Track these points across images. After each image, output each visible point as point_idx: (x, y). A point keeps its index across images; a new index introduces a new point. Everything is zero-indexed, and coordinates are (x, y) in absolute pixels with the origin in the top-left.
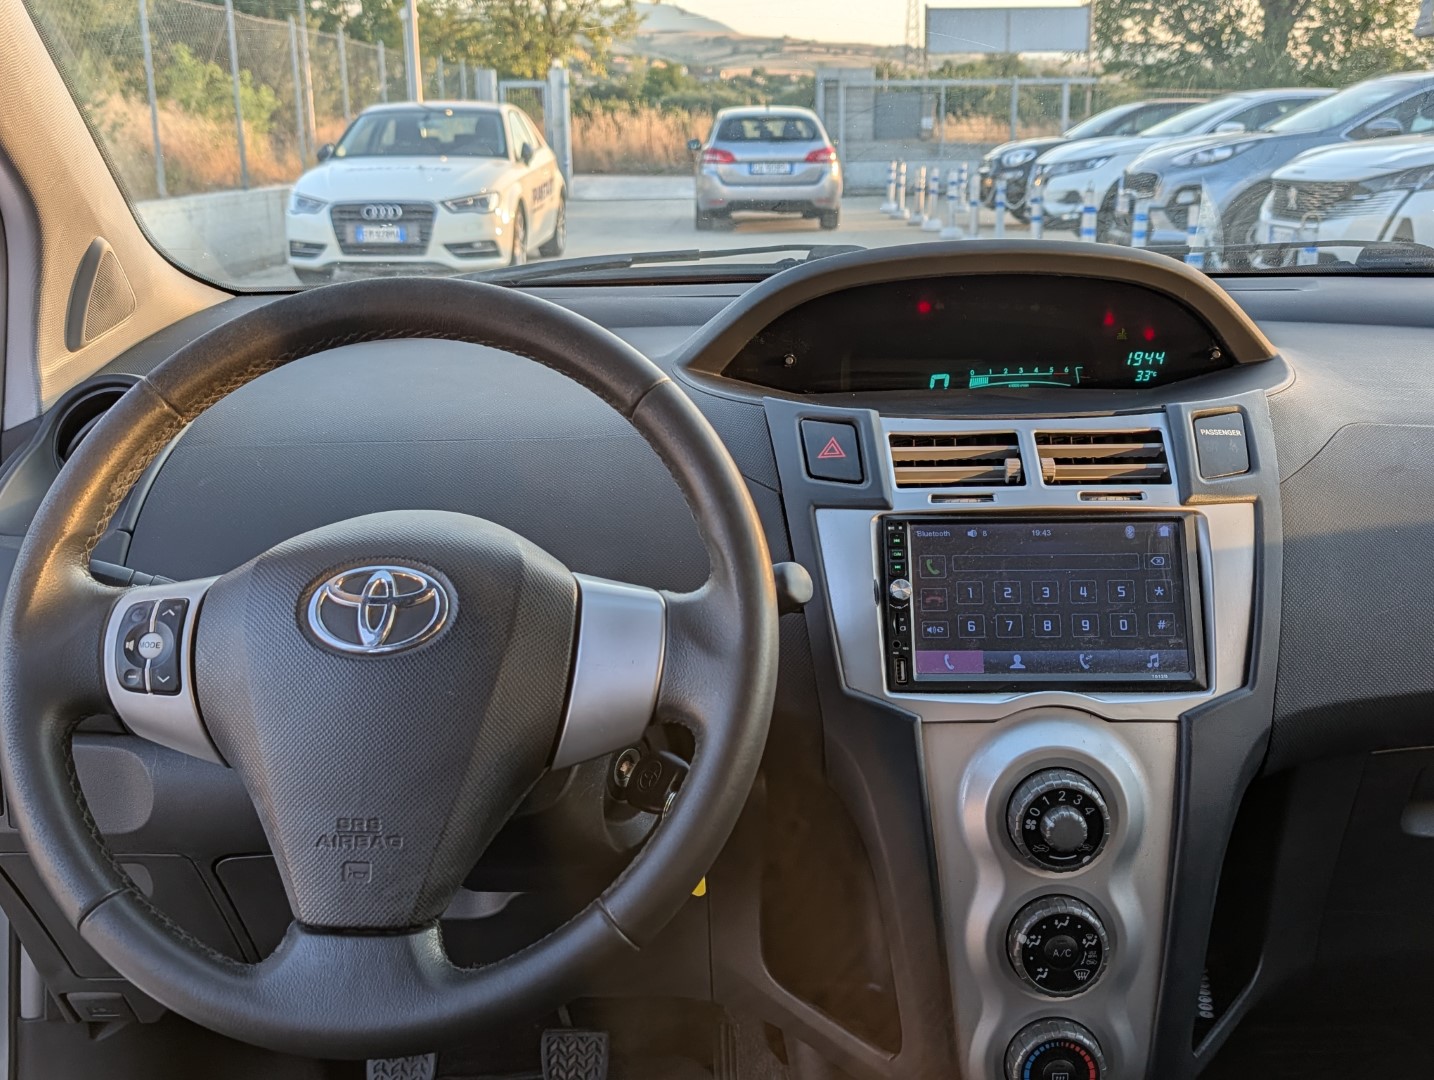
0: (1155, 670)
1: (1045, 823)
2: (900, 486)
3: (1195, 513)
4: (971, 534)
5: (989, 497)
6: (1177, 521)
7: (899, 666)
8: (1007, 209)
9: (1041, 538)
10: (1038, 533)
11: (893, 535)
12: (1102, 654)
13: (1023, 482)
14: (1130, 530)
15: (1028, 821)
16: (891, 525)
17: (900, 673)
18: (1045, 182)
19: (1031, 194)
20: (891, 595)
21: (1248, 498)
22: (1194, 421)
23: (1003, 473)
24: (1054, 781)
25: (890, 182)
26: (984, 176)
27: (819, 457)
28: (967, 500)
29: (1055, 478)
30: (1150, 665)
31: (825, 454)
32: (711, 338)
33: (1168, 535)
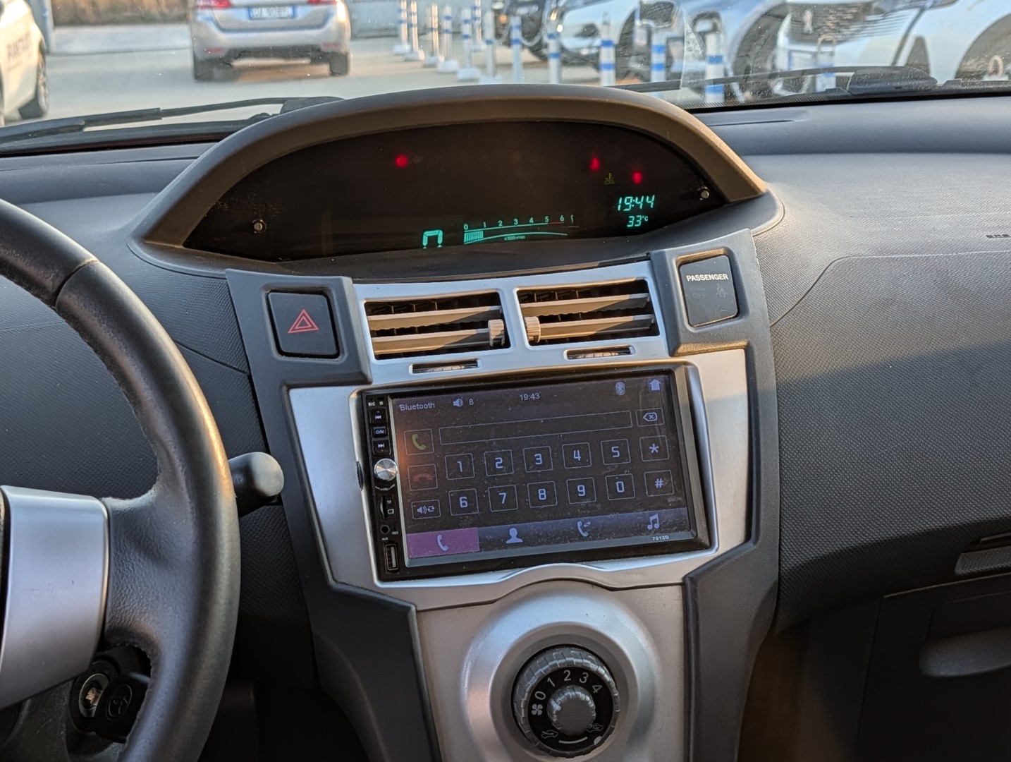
0: (656, 532)
1: (551, 706)
2: (379, 357)
3: (686, 363)
4: (457, 403)
5: (473, 363)
6: (666, 373)
7: (389, 552)
8: (523, 46)
9: (530, 402)
10: (526, 397)
11: (373, 412)
12: (601, 520)
13: (507, 345)
14: (620, 387)
15: (534, 706)
16: (371, 401)
17: (390, 560)
18: (561, 16)
19: (547, 29)
20: (375, 476)
21: (737, 344)
22: (679, 268)
23: (487, 336)
24: (558, 660)
25: (401, 22)
26: (497, 12)
27: (290, 332)
28: (449, 368)
29: (541, 337)
30: (650, 527)
31: (295, 328)
32: (167, 207)
33: (659, 389)
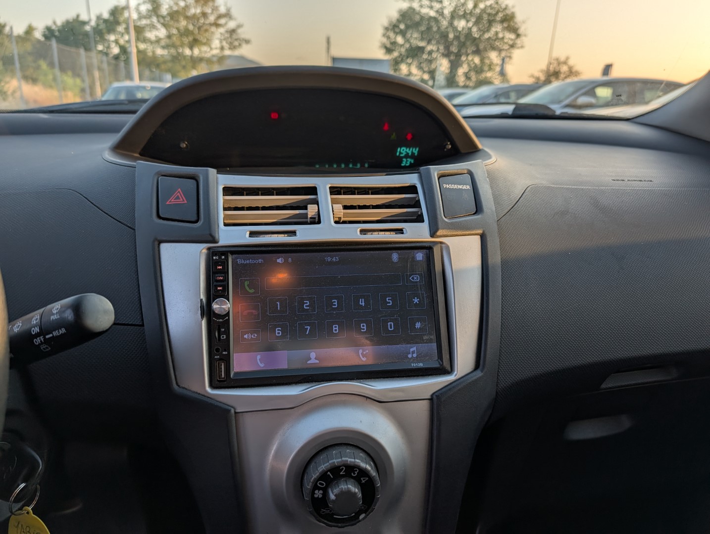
0: (414, 360)
1: (329, 494)
2: (226, 225)
3: (441, 243)
4: (279, 261)
5: (293, 233)
6: (428, 248)
7: (220, 366)
9: (331, 263)
10: (329, 259)
11: (216, 263)
13: (319, 222)
14: (395, 256)
15: (316, 492)
16: (216, 256)
17: (220, 372)
20: (213, 311)
21: (476, 232)
22: (439, 179)
23: (306, 215)
24: (336, 458)
27: (167, 203)
28: (276, 235)
29: (342, 219)
30: (410, 356)
31: (172, 201)
33: (422, 259)
